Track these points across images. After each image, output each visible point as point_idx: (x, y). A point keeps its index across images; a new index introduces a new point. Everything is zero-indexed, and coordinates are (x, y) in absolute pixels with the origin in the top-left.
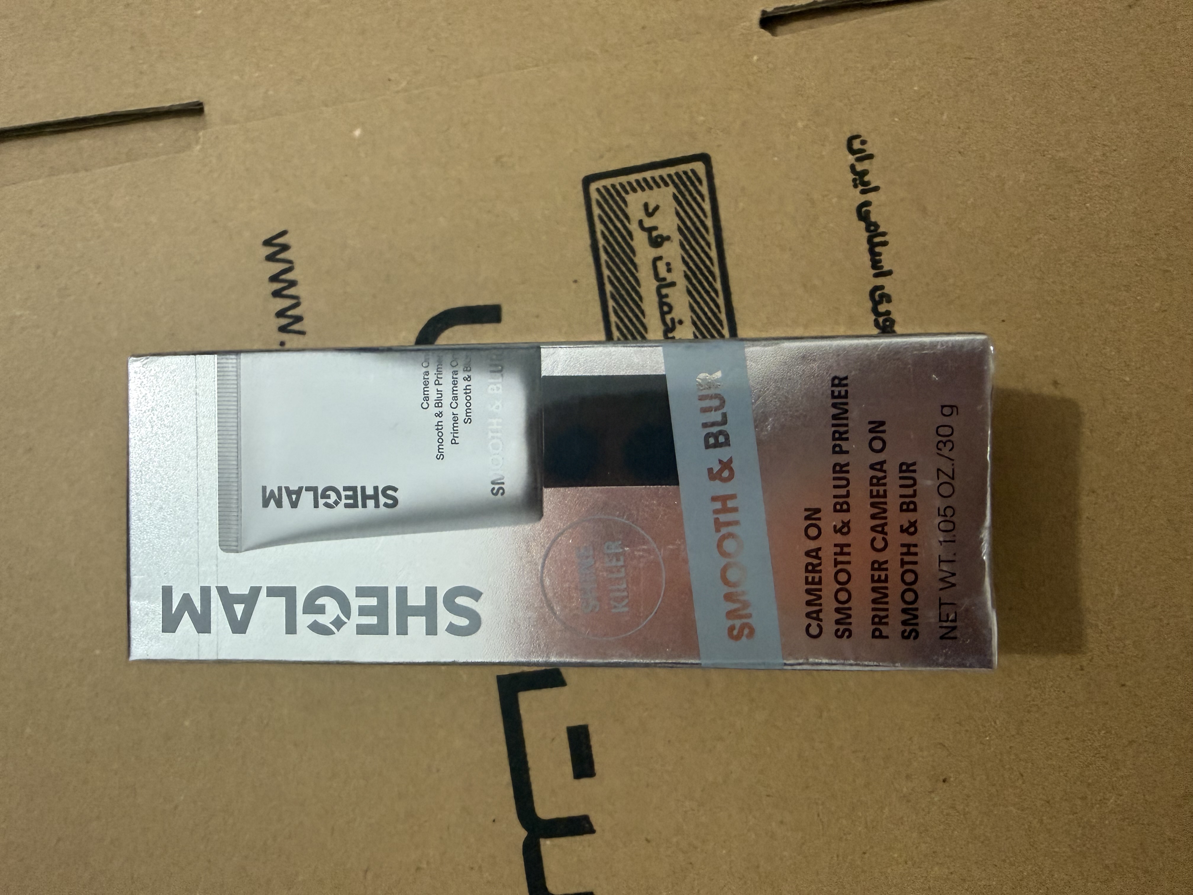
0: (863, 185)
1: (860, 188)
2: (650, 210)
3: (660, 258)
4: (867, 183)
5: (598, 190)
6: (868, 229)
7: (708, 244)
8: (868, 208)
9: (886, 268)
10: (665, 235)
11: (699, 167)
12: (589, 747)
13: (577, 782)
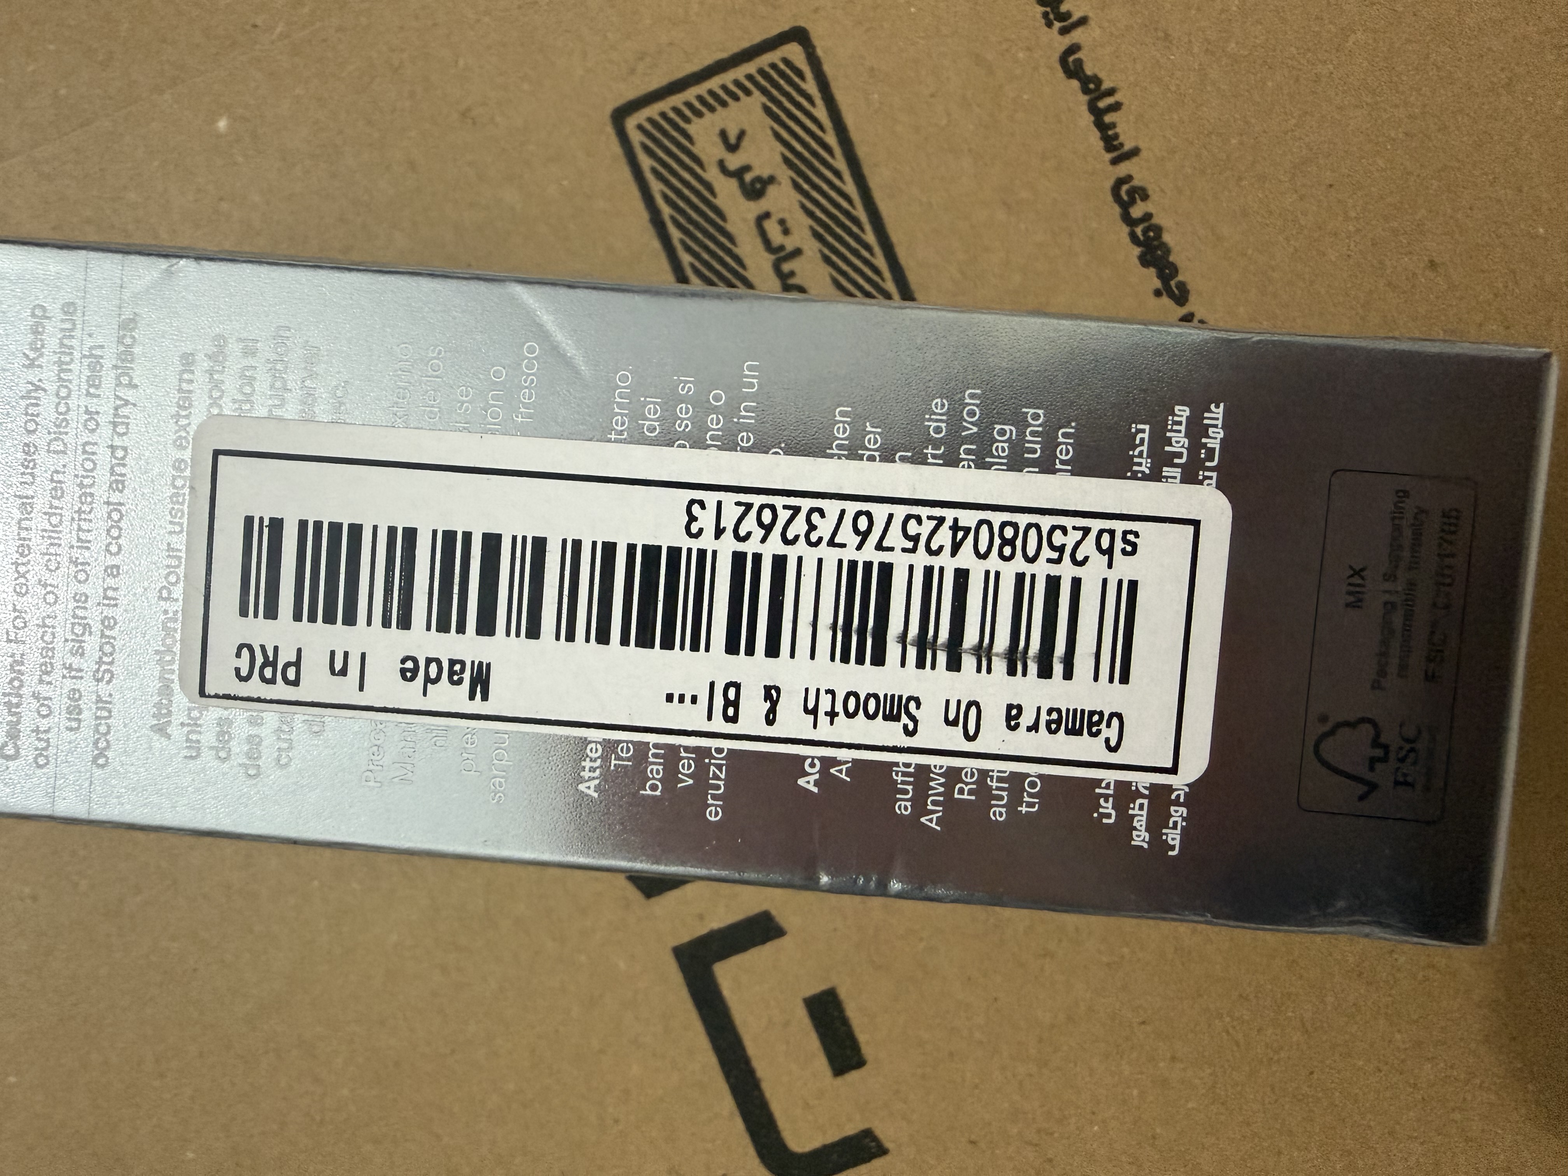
0: (1060, 21)
1: (1057, 25)
2: (733, 140)
3: (767, 215)
4: (1067, 15)
5: (640, 127)
6: (1086, 91)
7: (837, 174)
8: (1076, 56)
9: (1128, 147)
10: (765, 173)
11: (794, 51)
12: (845, 1022)
13: (840, 1080)
